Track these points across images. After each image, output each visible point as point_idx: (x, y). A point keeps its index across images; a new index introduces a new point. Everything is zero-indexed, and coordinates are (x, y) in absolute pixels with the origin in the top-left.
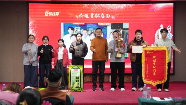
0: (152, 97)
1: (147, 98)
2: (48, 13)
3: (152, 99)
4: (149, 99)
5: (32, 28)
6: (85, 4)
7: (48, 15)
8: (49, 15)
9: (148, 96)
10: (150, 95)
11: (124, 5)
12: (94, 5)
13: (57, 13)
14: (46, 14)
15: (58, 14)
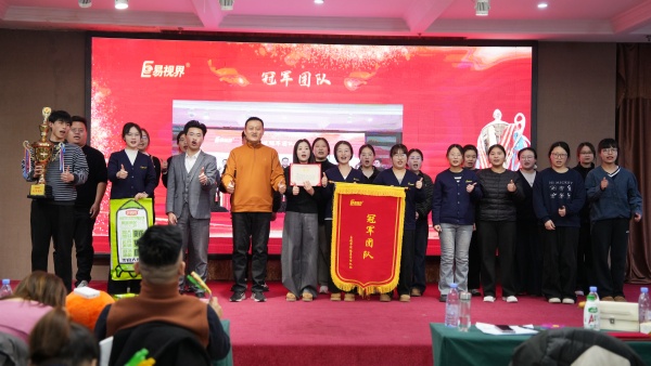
0: (473, 322)
1: (461, 326)
2: (151, 68)
3: (474, 329)
4: (466, 330)
5: (99, 114)
6: (266, 44)
7: (152, 73)
8: (155, 75)
9: (461, 319)
10: (468, 317)
11: (386, 49)
12: (294, 45)
13: (180, 70)
14: (144, 70)
15: (182, 72)
